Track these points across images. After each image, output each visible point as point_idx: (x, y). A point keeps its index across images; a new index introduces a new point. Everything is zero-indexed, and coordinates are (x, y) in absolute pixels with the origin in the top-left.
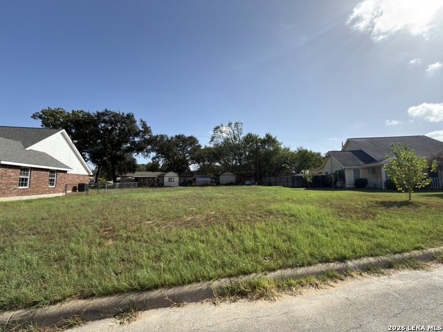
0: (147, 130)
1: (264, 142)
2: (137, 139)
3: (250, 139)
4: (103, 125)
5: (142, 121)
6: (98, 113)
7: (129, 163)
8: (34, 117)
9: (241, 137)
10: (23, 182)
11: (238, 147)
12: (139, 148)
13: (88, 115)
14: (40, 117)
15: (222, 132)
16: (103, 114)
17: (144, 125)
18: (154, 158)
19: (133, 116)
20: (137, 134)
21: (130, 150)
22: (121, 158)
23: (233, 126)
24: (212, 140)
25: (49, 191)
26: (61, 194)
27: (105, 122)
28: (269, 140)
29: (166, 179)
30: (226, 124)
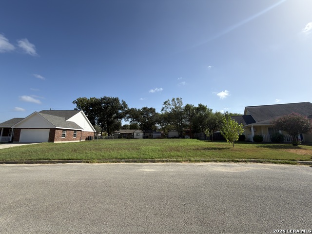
0: (126, 106)
1: (198, 109)
2: (120, 111)
3: (188, 107)
4: (103, 105)
5: (123, 101)
6: (102, 99)
7: (116, 125)
8: (74, 103)
9: (182, 107)
10: (63, 135)
11: (181, 113)
12: (121, 117)
13: (97, 99)
14: (76, 103)
15: (169, 104)
16: (104, 99)
17: (124, 103)
18: (131, 122)
19: (118, 99)
20: (120, 109)
21: (116, 117)
22: (112, 122)
23: (175, 100)
24: (163, 110)
25: (73, 140)
26: (78, 141)
27: (104, 103)
28: (202, 108)
29: (135, 134)
30: (171, 100)
